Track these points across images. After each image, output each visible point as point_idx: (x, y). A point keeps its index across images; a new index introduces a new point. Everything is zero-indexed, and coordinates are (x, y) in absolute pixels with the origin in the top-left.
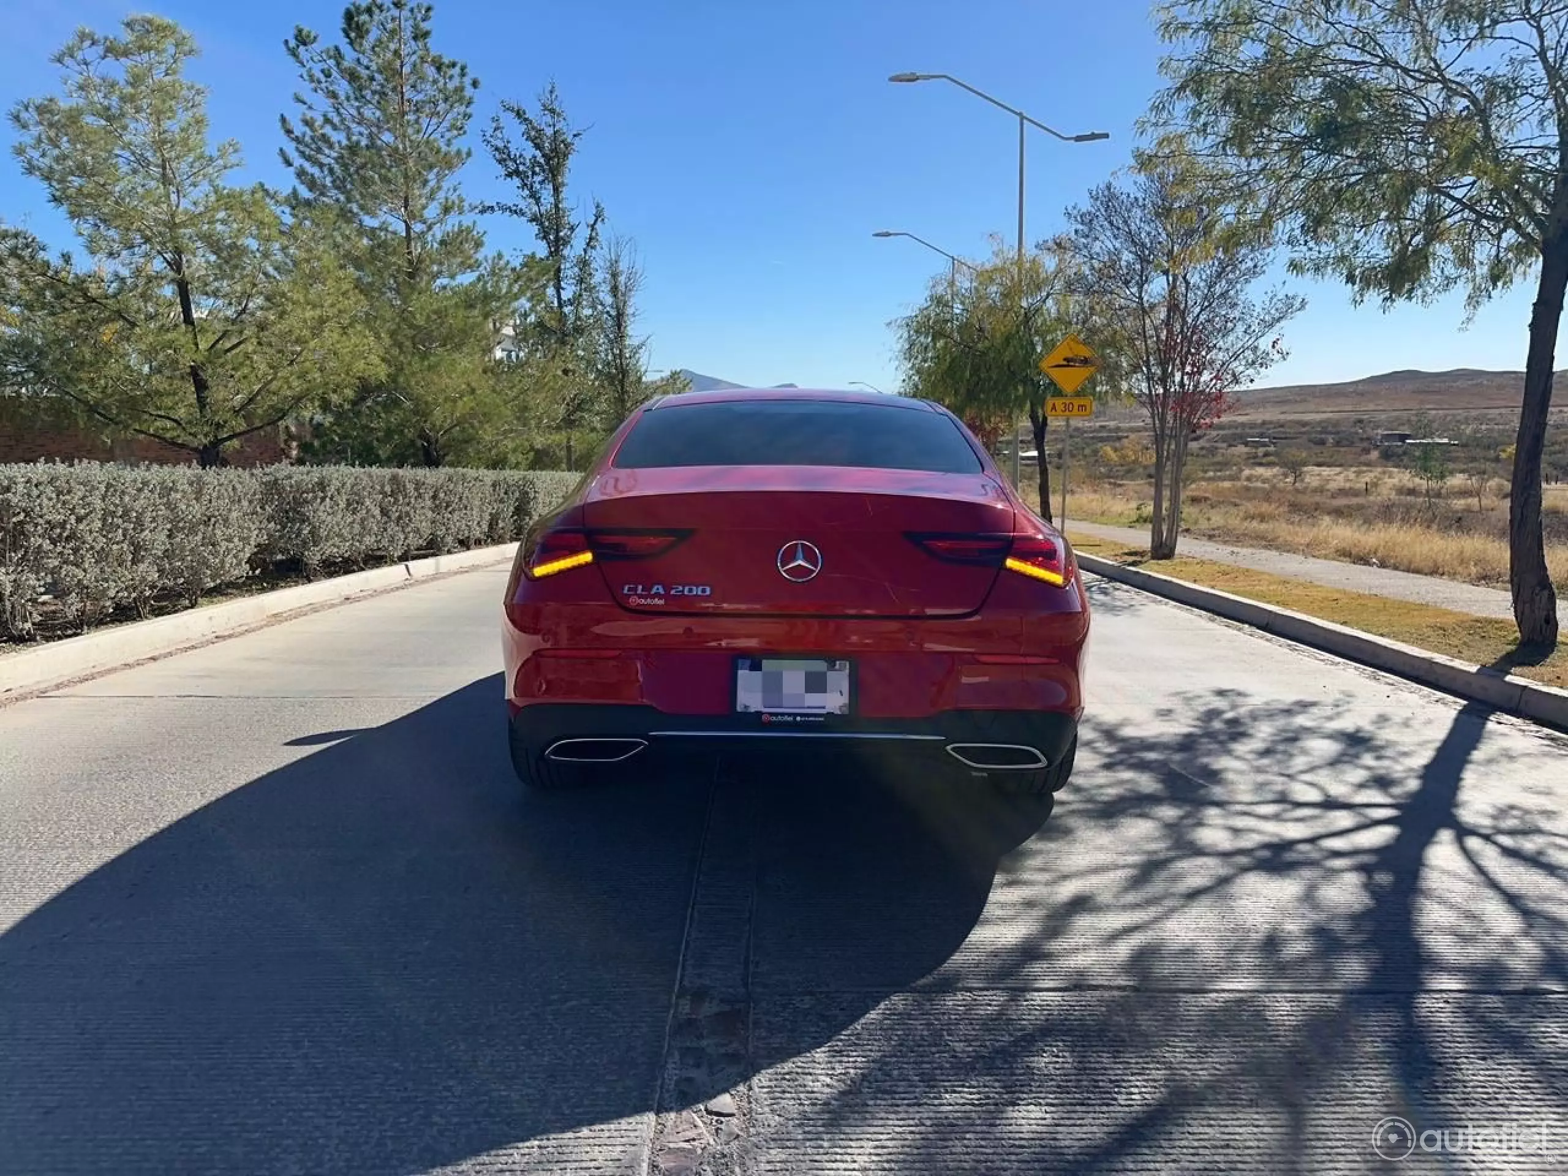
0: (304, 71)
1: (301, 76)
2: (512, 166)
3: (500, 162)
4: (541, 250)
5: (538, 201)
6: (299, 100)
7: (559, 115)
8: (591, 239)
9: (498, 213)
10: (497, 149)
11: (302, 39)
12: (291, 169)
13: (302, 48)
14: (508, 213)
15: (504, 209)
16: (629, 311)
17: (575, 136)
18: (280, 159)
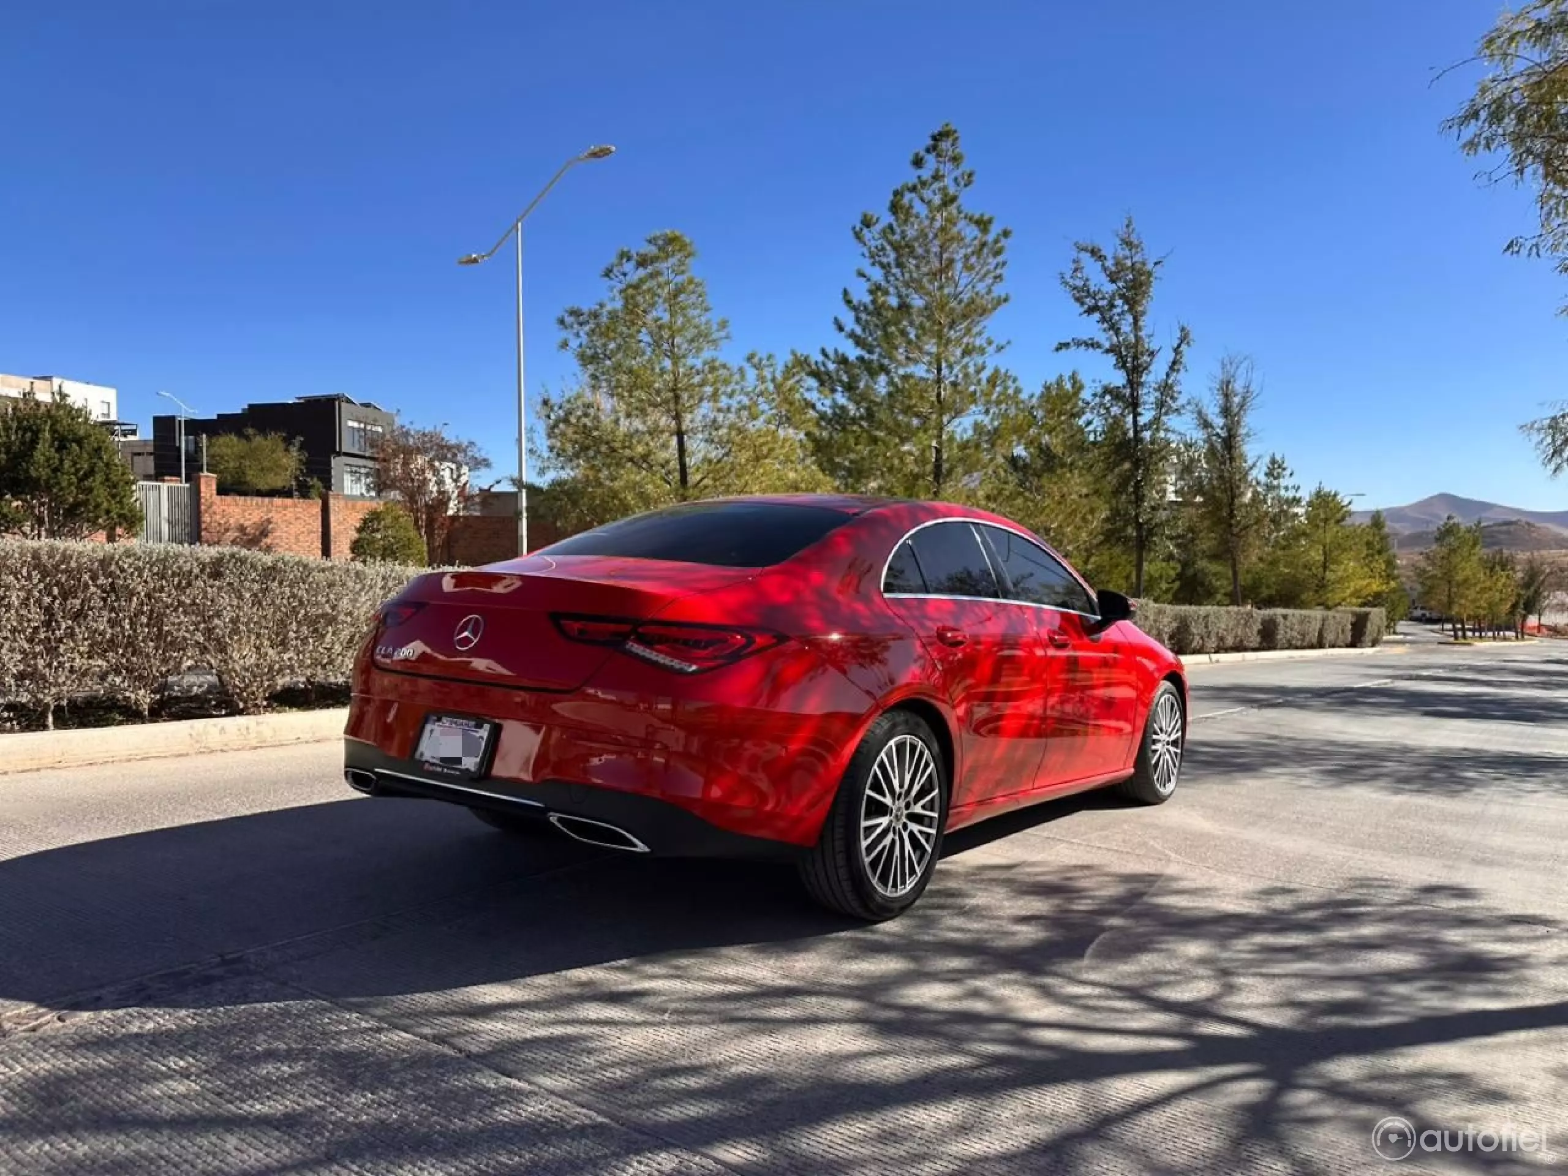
0: (865, 250)
1: (863, 255)
2: (1089, 302)
3: (1077, 299)
4: (1119, 379)
5: (1117, 332)
6: (861, 274)
7: (1137, 247)
8: (1174, 363)
9: (1073, 348)
10: (1075, 288)
11: (867, 223)
12: (843, 334)
13: (865, 231)
14: (1083, 347)
15: (1079, 344)
16: (1242, 431)
17: (1156, 264)
18: (834, 327)
